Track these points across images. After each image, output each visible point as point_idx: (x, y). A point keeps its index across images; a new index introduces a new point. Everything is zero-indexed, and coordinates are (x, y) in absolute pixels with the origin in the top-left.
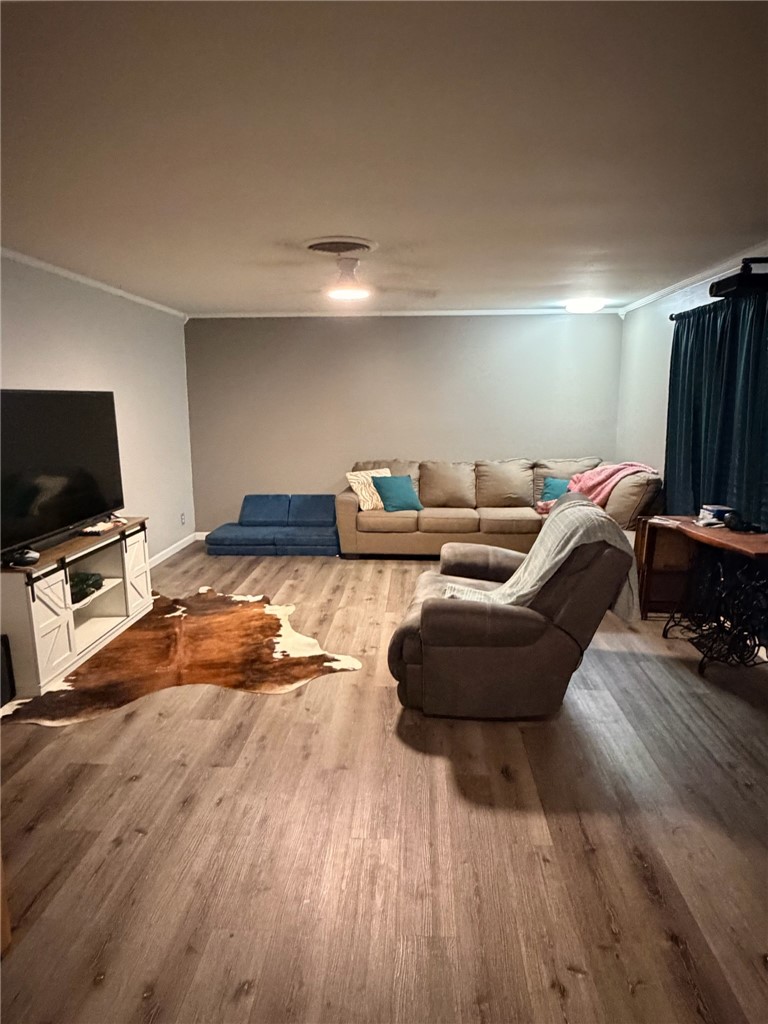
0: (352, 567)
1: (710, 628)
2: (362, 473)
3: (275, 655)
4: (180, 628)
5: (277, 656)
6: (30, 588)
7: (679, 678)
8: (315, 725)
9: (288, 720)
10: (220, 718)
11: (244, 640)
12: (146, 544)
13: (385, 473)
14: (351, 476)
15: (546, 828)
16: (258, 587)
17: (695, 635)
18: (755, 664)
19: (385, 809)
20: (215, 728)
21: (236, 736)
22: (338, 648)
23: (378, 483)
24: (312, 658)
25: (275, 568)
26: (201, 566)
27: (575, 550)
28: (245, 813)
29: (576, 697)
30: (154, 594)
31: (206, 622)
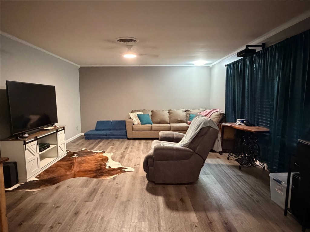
0: (131, 142)
1: (241, 156)
2: (134, 113)
3: (106, 168)
4: (75, 160)
5: (107, 168)
6: (25, 146)
7: (233, 171)
8: (119, 188)
9: (111, 187)
10: (88, 187)
11: (96, 163)
12: (65, 134)
13: (141, 113)
14: (130, 114)
15: (195, 217)
16: (101, 148)
17: (237, 159)
18: (256, 166)
19: (143, 213)
20: (86, 190)
21: (93, 192)
22: (127, 165)
23: (139, 116)
24: (118, 168)
25: (107, 142)
26: (83, 143)
27: (201, 129)
28: (96, 216)
29: (202, 177)
30: (67, 151)
31: (84, 159)
